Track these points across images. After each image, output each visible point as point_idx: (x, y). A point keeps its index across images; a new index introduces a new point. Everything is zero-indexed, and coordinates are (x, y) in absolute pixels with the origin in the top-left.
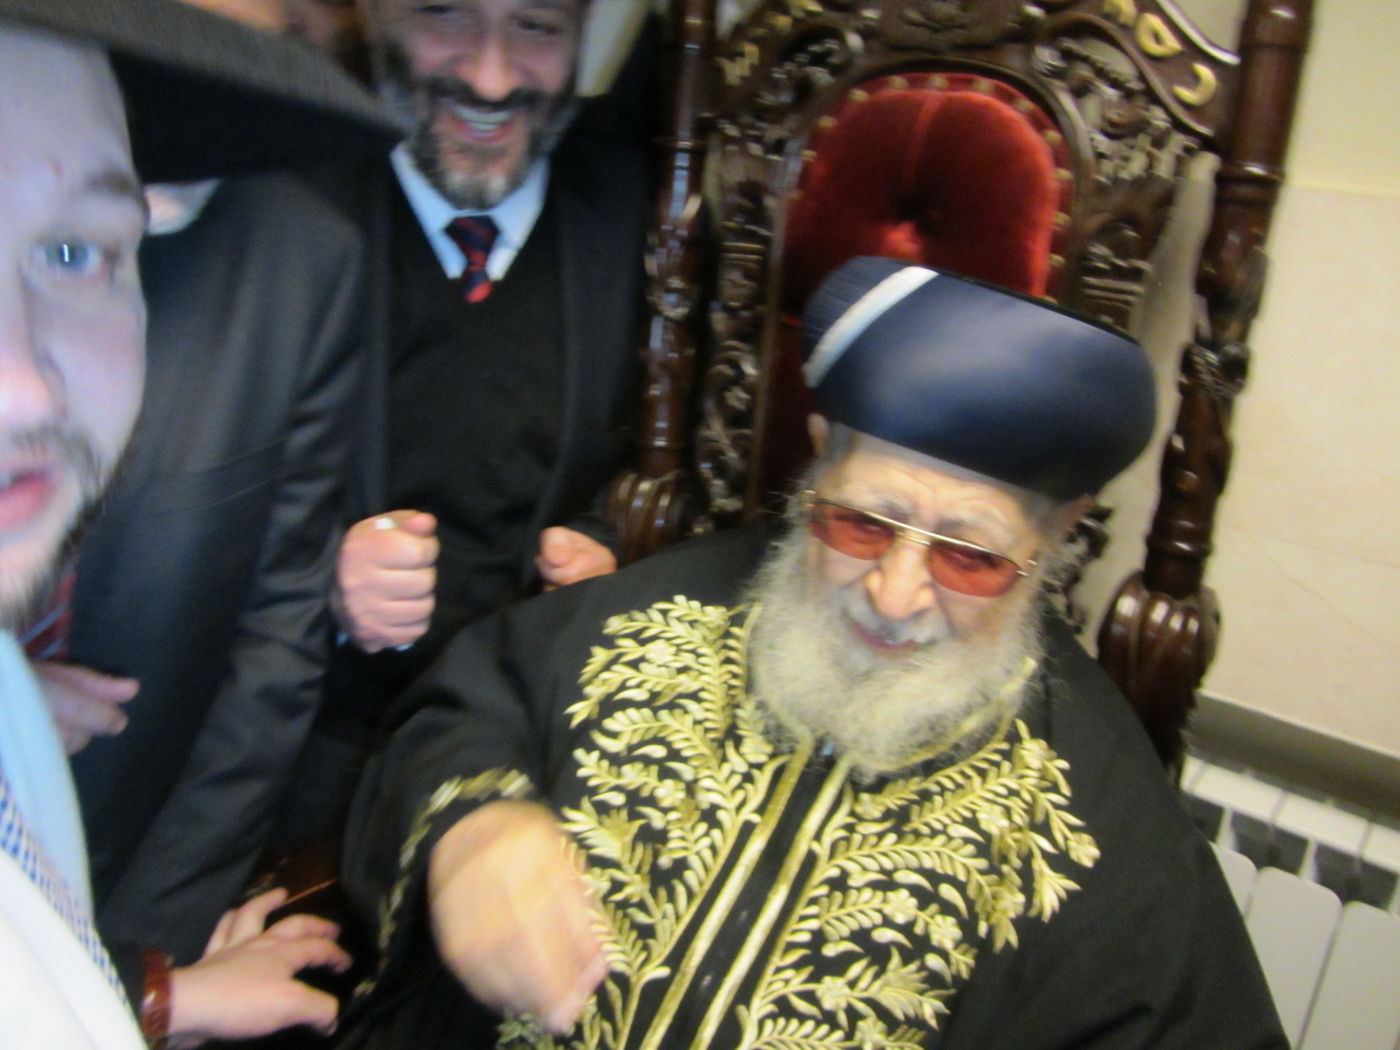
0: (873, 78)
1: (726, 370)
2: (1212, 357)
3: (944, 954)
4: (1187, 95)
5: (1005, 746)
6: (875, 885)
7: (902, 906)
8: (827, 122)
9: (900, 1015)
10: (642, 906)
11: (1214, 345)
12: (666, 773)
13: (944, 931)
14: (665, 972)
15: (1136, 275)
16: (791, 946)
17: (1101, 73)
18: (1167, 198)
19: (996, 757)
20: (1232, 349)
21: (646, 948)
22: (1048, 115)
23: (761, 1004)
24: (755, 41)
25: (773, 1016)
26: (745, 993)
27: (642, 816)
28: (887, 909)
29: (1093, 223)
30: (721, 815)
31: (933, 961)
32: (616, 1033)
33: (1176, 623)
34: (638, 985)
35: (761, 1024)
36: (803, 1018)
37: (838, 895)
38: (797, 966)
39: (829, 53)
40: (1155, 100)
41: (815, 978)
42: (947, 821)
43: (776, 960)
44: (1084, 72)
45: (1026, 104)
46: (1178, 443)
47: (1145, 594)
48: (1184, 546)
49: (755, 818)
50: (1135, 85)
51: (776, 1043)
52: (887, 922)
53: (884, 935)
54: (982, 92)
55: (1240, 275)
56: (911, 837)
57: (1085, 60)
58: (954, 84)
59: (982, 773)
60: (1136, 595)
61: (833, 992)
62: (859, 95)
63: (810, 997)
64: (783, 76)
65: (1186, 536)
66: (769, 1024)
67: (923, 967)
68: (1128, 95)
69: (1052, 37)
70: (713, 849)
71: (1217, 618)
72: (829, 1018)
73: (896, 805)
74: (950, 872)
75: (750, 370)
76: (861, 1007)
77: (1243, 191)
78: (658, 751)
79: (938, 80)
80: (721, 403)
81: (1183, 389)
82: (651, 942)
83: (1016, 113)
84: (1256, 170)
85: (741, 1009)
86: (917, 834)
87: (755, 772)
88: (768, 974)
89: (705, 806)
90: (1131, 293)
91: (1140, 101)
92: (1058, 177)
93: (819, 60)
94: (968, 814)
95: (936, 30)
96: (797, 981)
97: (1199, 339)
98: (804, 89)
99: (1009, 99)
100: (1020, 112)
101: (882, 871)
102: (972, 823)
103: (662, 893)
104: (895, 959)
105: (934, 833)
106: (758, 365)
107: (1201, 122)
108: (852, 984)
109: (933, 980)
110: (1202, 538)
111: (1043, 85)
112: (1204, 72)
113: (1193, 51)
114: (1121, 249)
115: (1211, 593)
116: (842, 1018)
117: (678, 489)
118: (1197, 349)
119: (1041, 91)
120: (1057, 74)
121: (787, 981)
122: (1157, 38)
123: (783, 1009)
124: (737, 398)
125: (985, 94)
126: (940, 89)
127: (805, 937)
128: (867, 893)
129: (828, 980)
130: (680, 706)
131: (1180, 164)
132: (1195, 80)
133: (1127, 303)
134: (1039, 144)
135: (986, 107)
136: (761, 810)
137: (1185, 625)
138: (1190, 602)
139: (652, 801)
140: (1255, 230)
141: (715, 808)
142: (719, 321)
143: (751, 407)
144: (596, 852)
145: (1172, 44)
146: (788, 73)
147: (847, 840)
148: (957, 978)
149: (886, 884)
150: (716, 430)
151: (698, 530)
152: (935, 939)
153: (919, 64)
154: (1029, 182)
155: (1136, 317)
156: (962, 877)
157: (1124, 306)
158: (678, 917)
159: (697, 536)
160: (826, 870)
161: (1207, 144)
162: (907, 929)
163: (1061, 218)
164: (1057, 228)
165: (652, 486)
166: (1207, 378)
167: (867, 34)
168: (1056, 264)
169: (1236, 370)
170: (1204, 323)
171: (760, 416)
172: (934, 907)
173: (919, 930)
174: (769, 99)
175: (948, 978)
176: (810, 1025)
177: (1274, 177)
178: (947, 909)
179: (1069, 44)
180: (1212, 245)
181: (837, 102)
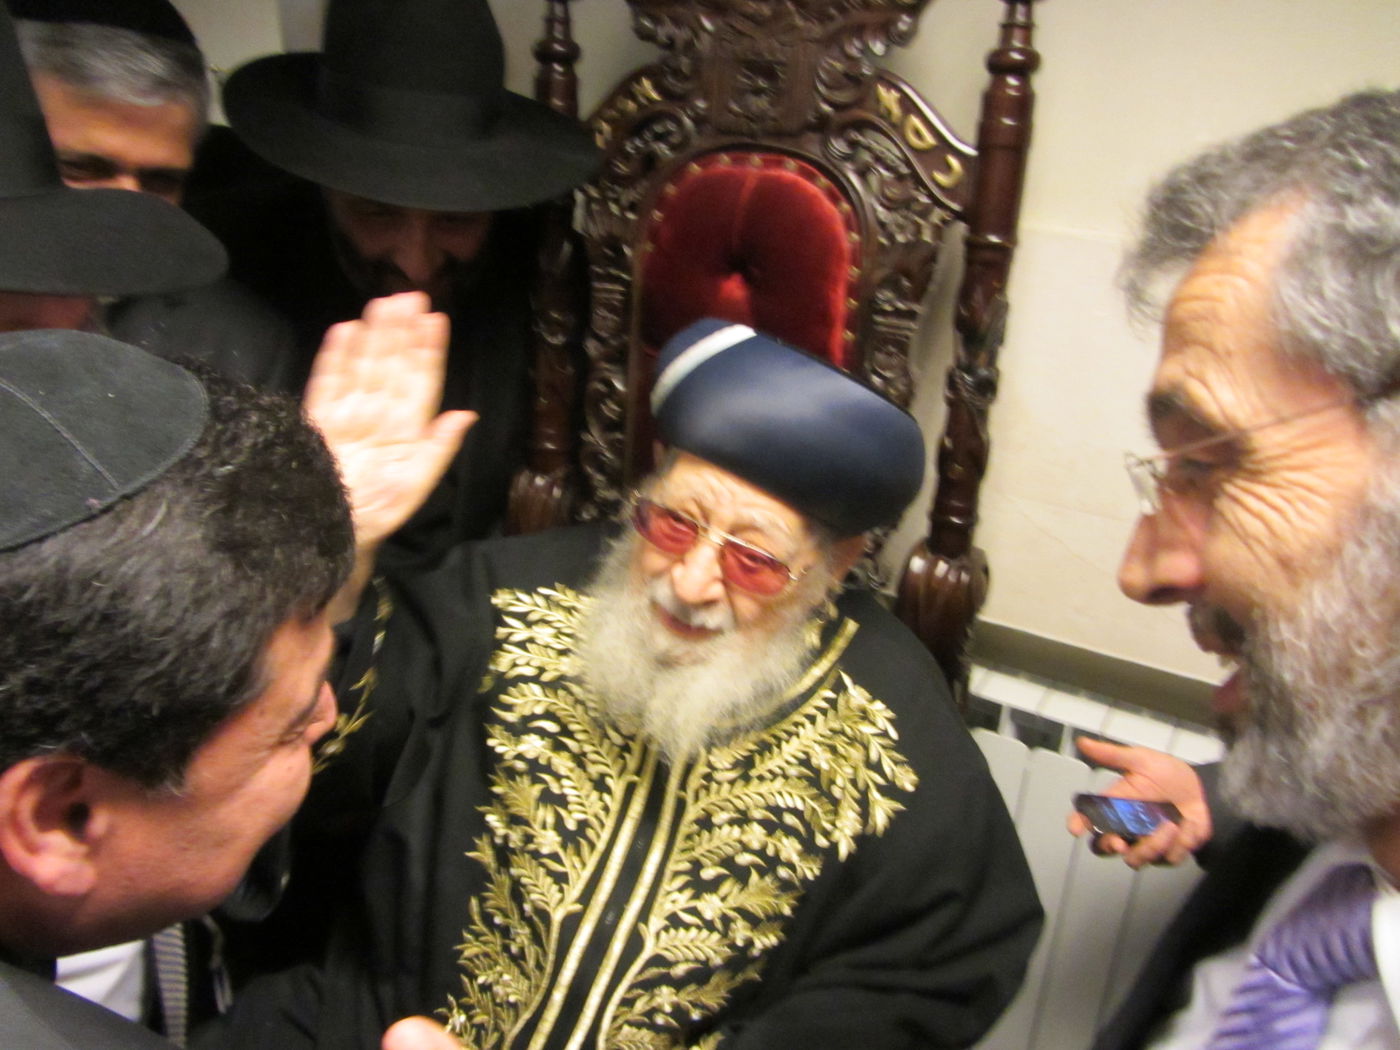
0: (704, 156)
1: (600, 387)
2: (968, 378)
3: (791, 866)
4: (941, 178)
5: (830, 694)
6: (732, 822)
7: (755, 835)
8: (671, 189)
9: (762, 915)
10: (555, 857)
11: (970, 370)
12: (559, 747)
13: (790, 848)
14: (578, 907)
15: (911, 315)
16: (677, 874)
17: (879, 159)
18: (932, 257)
19: (824, 705)
20: (983, 372)
21: (561, 890)
22: (841, 190)
23: (656, 921)
24: (607, 121)
25: (666, 929)
26: (644, 915)
27: (543, 781)
28: (745, 838)
29: (879, 274)
30: (609, 781)
31: (783, 872)
32: (545, 954)
33: (952, 578)
34: (557, 916)
35: (658, 935)
36: (687, 927)
37: (705, 834)
38: (681, 890)
39: (669, 133)
40: (919, 182)
41: (696, 896)
42: (785, 765)
43: (666, 886)
44: (866, 157)
45: (823, 181)
46: (948, 443)
47: (929, 555)
48: (956, 520)
49: (635, 778)
50: (904, 170)
51: (670, 948)
52: (746, 848)
53: (744, 859)
54: (789, 171)
55: (986, 318)
56: (756, 781)
57: (868, 149)
58: (767, 164)
59: (812, 719)
60: (923, 557)
61: (710, 906)
62: (695, 168)
63: (693, 911)
64: (632, 151)
65: (959, 513)
66: (663, 934)
67: (777, 878)
68: (900, 177)
69: (841, 131)
70: (606, 809)
71: (986, 571)
72: (710, 926)
73: (742, 756)
74: (791, 805)
75: (619, 386)
76: (732, 914)
77: (988, 255)
78: (551, 727)
79: (756, 159)
80: (599, 415)
81: (951, 403)
82: (565, 886)
83: (816, 189)
84: (994, 239)
85: (642, 926)
86: (761, 778)
87: (631, 743)
88: (660, 898)
89: (595, 776)
90: (910, 329)
91: (910, 184)
92: (850, 240)
93: (659, 137)
94: (802, 756)
95: (752, 120)
96: (684, 899)
97: (959, 366)
98: (649, 161)
99: (810, 177)
100: (820, 188)
101: (738, 810)
102: (806, 762)
103: (570, 847)
104: (754, 876)
105: (775, 776)
106: (626, 384)
107: (953, 199)
108: (723, 899)
109: (785, 886)
110: (970, 514)
111: (835, 167)
112: (954, 162)
113: (944, 146)
114: (902, 295)
115: (981, 554)
116: (719, 925)
117: (566, 483)
118: (958, 372)
119: (836, 172)
120: (847, 158)
121: (673, 902)
122: (918, 134)
123: (674, 921)
124: (610, 409)
125: (792, 172)
126: (757, 167)
127: (686, 866)
128: (726, 828)
129: (707, 896)
130: (566, 689)
131: (938, 231)
132: (948, 169)
133: (907, 337)
134: (836, 213)
135: (794, 185)
136: (639, 772)
137: (959, 578)
138: (965, 561)
139: (548, 769)
140: (995, 284)
141: (603, 776)
142: (592, 347)
143: (622, 416)
144: (514, 810)
145: (930, 140)
146: (637, 148)
147: (707, 789)
148: (805, 880)
149: (742, 819)
150: (595, 437)
151: (586, 516)
152: (784, 856)
153: (741, 148)
154: (828, 245)
155: (914, 348)
156: (800, 806)
157: (905, 340)
158: (584, 865)
159: (584, 523)
160: (693, 812)
161: (958, 216)
162: (761, 853)
163: (855, 271)
164: (851, 279)
165: (547, 482)
166: (965, 394)
167: (699, 120)
168: (852, 307)
169: (988, 387)
170: (962, 353)
171: (630, 426)
172: (779, 833)
173: (770, 852)
174: (623, 168)
175: (797, 883)
176: (693, 931)
177: (1007, 245)
178: (790, 831)
179: (855, 135)
180: (965, 295)
181: (677, 172)
